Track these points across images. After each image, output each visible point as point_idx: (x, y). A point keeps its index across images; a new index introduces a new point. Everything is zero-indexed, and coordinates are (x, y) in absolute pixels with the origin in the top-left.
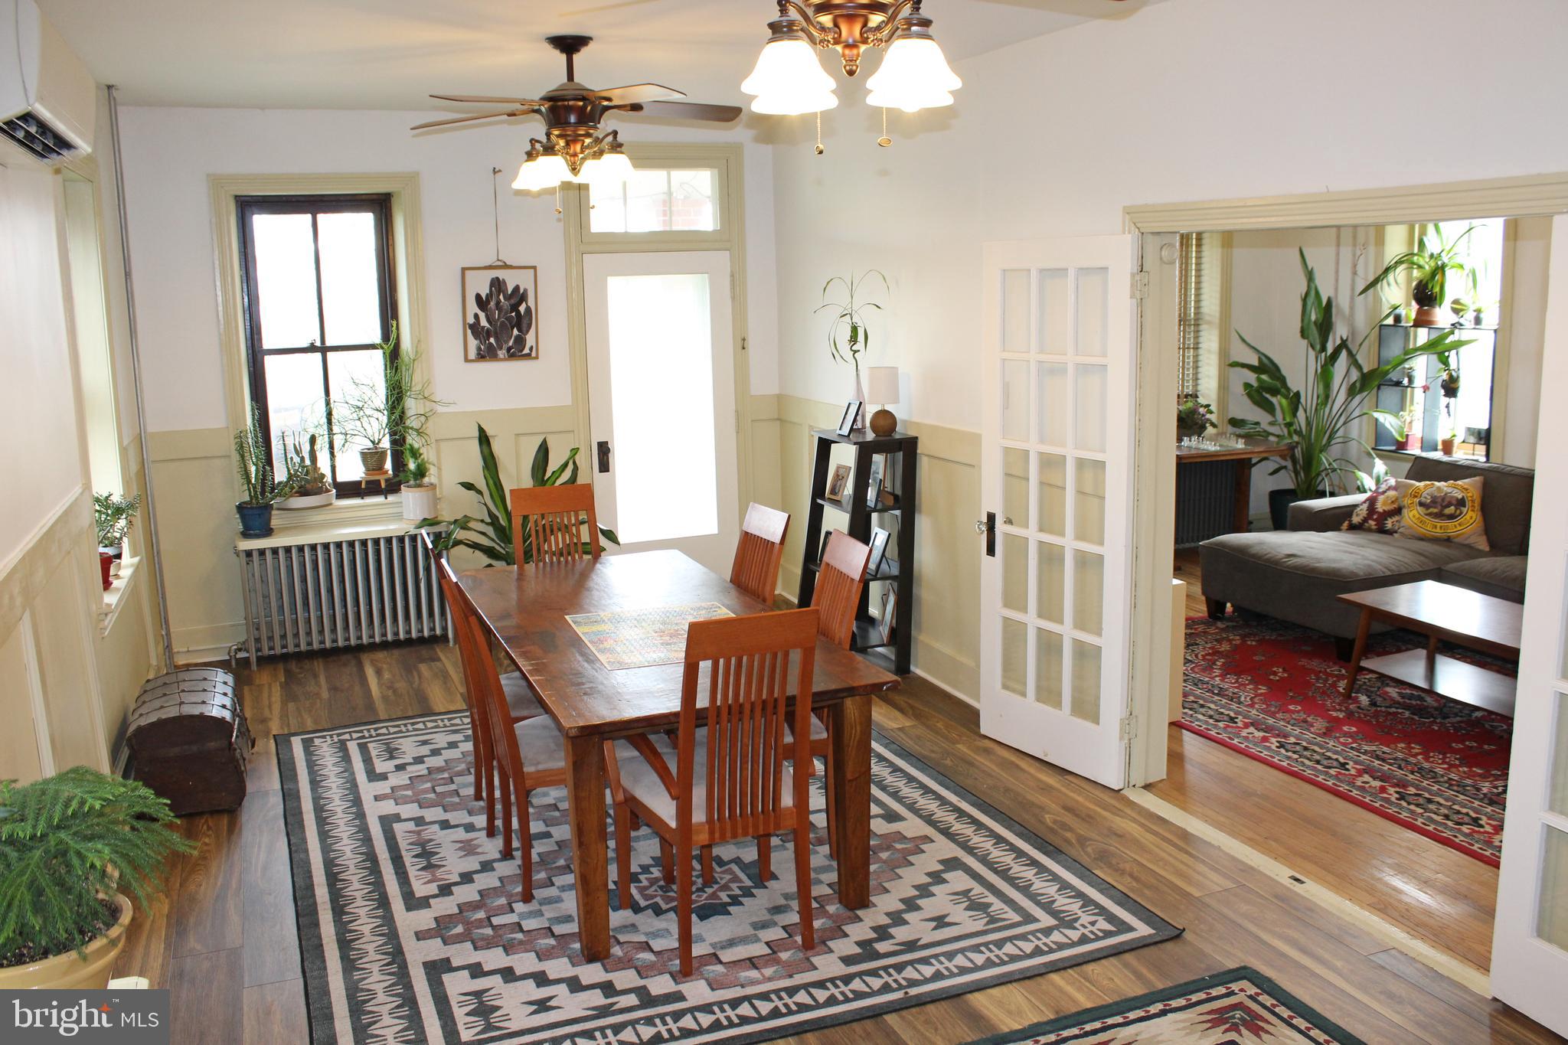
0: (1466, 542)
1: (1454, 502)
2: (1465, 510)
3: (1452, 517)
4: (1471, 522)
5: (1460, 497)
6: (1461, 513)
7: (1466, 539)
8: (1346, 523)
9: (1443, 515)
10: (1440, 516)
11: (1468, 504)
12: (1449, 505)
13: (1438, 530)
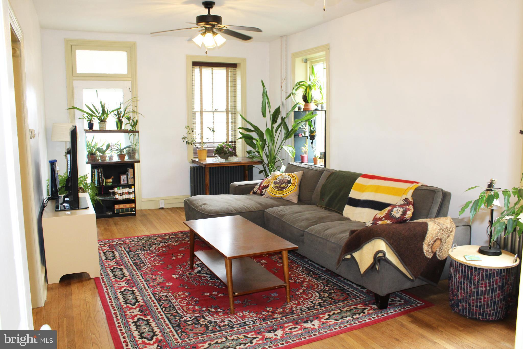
0: (288, 199)
1: (286, 182)
2: (289, 185)
3: (283, 188)
4: (291, 190)
5: (289, 179)
6: (287, 186)
7: (288, 197)
8: (252, 192)
9: (281, 187)
10: (279, 187)
11: (292, 182)
12: (284, 182)
13: (277, 194)
